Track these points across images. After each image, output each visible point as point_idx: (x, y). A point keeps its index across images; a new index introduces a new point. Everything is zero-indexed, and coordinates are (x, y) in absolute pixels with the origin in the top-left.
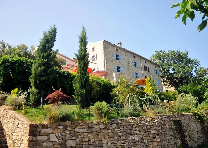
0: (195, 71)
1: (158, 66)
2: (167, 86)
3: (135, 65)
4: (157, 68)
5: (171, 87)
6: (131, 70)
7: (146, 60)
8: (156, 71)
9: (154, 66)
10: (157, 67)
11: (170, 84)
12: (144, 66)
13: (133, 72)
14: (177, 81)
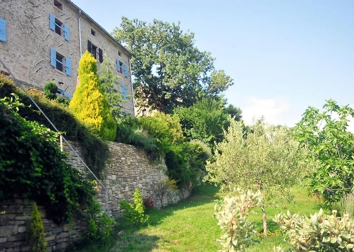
0: (204, 79)
1: (126, 55)
2: (143, 108)
3: (58, 31)
4: (123, 58)
5: (150, 110)
6: (39, 41)
7: (96, 29)
8: (121, 64)
9: (117, 50)
10: (122, 55)
11: (150, 103)
12: (89, 43)
13: (47, 49)
14: (168, 96)
